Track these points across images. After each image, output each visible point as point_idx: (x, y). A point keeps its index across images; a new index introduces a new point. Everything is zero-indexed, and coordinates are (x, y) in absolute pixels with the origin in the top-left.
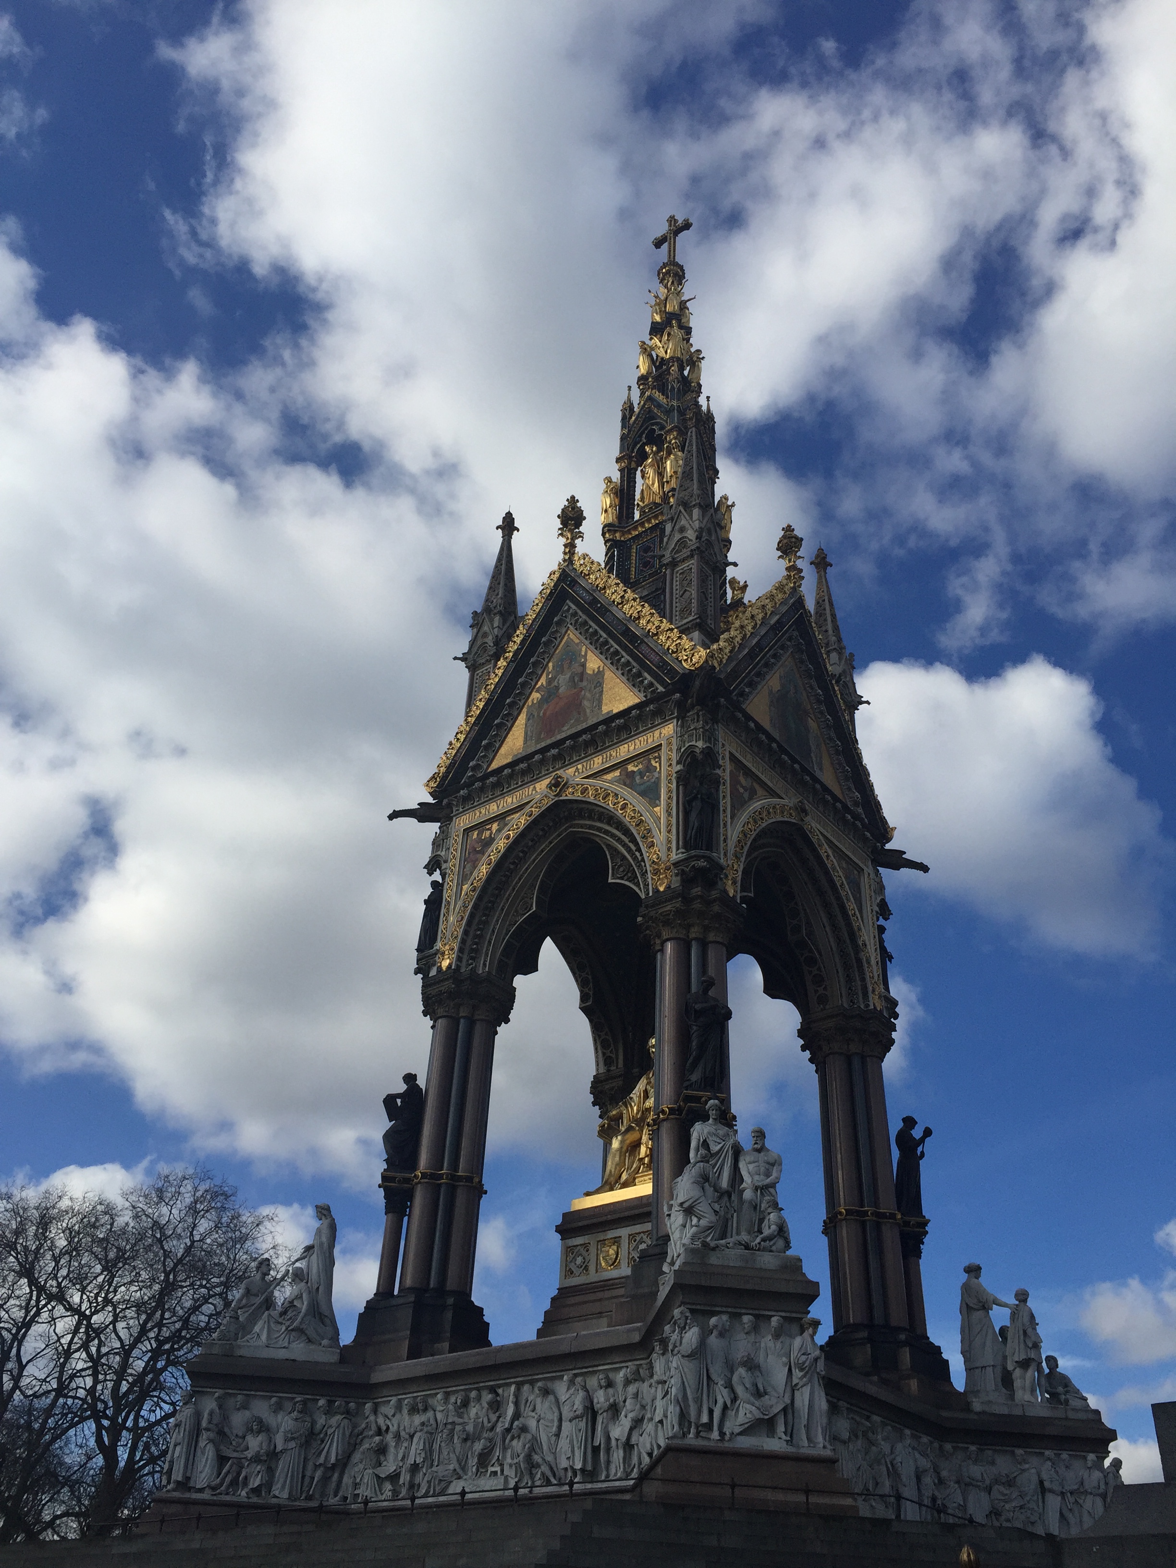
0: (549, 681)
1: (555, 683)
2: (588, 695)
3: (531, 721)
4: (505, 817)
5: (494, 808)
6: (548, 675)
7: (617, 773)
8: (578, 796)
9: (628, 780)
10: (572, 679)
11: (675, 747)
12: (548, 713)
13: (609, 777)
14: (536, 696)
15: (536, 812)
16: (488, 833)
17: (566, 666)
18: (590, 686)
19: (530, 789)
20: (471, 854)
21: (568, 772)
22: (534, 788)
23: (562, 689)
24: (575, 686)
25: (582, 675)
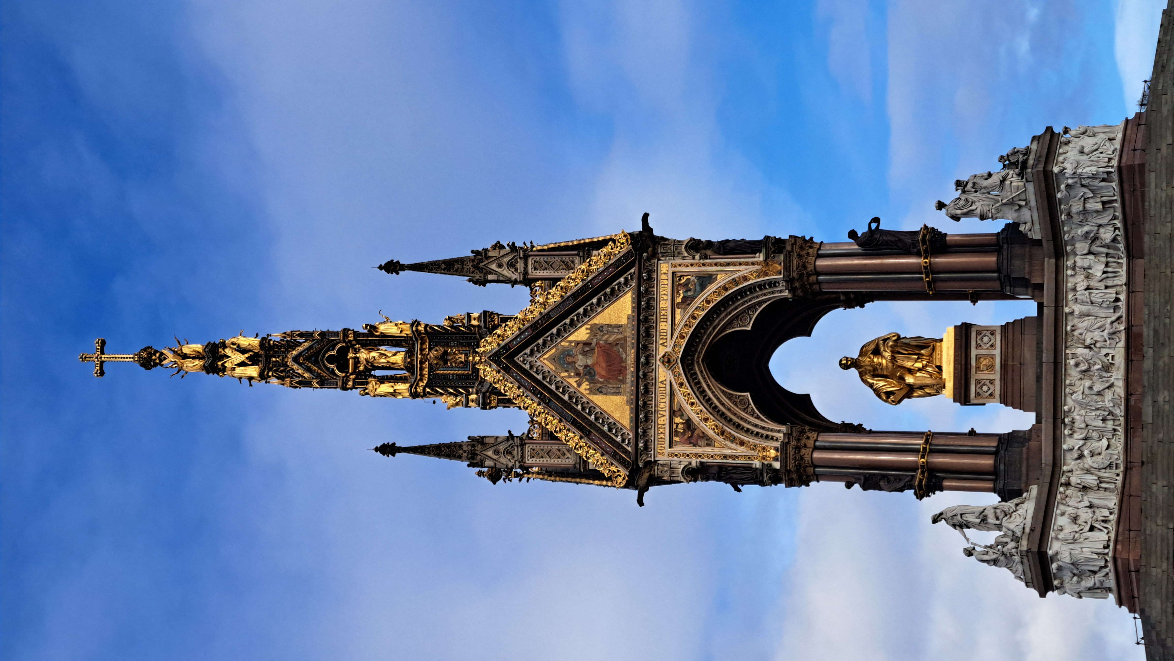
0: (578, 374)
2: (604, 338)
3: (604, 390)
4: (674, 411)
5: (663, 420)
6: (570, 377)
7: (678, 311)
8: (684, 342)
9: (687, 301)
10: (584, 353)
11: (681, 261)
13: (678, 317)
14: (583, 388)
15: (683, 378)
16: (680, 426)
17: (571, 360)
18: (599, 337)
19: (661, 385)
20: (692, 441)
21: (662, 351)
22: (662, 382)
23: (590, 362)
24: (593, 350)
25: (586, 344)
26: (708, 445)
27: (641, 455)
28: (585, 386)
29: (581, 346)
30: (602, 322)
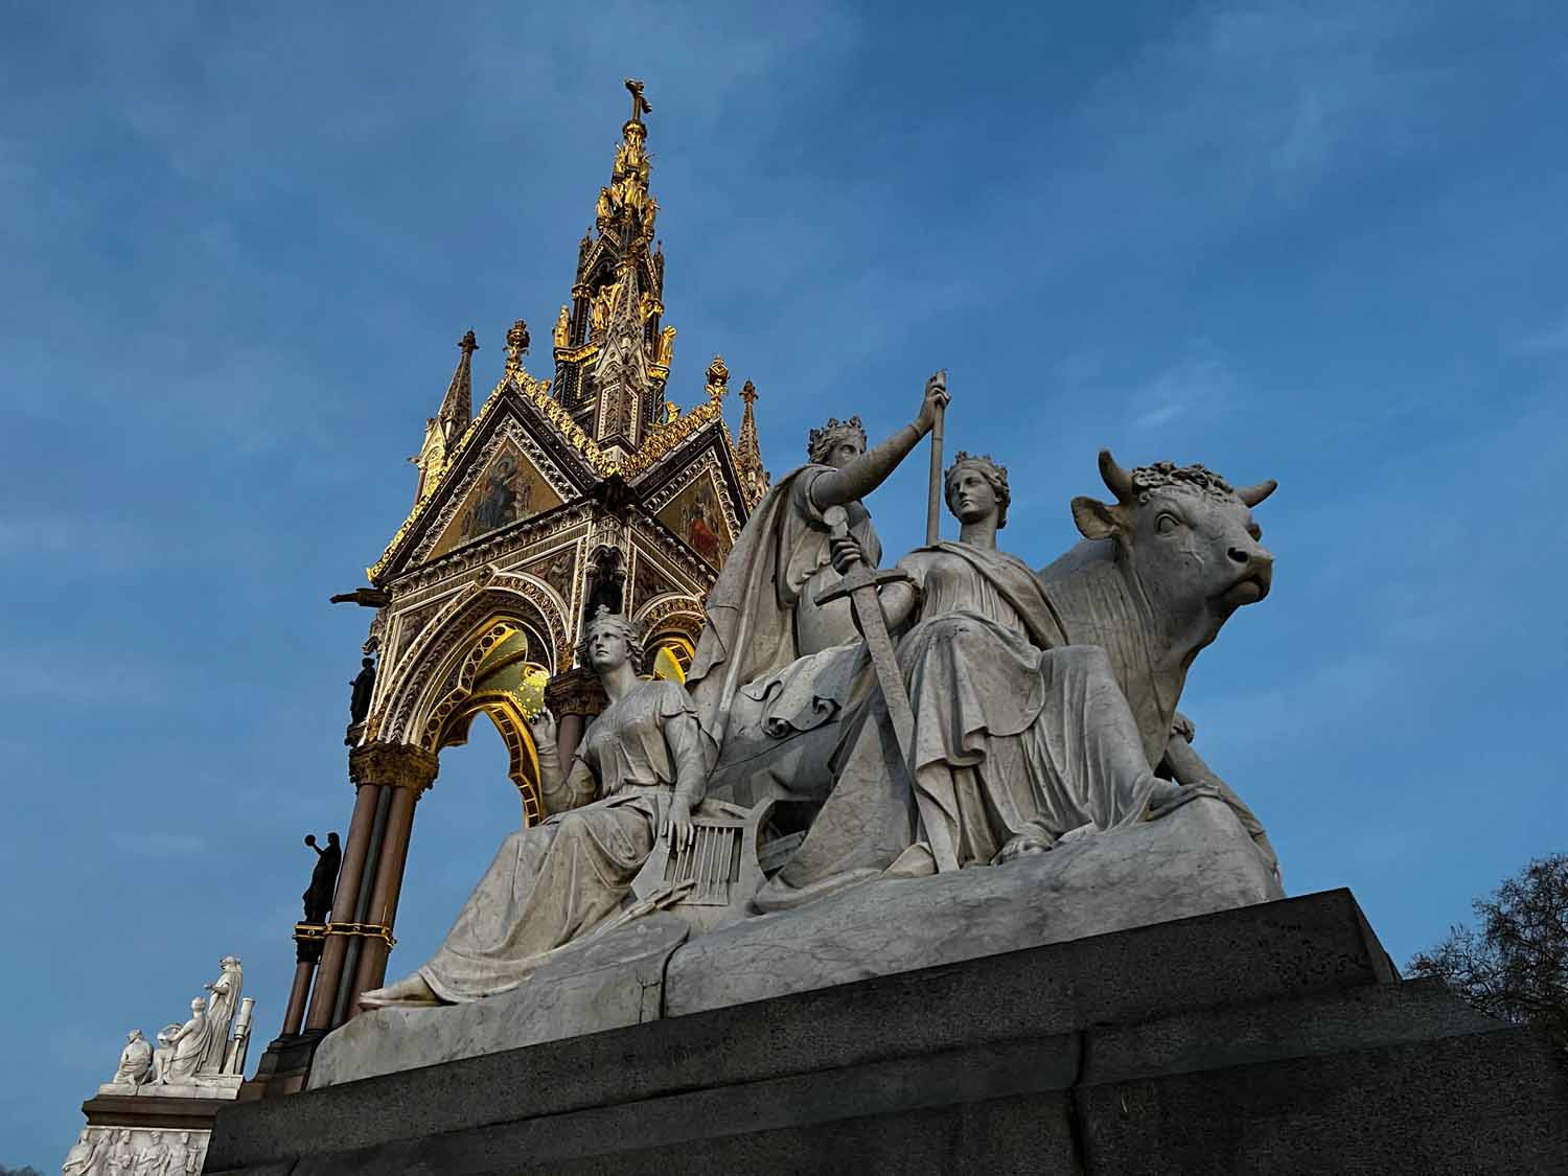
20: (640, 581)
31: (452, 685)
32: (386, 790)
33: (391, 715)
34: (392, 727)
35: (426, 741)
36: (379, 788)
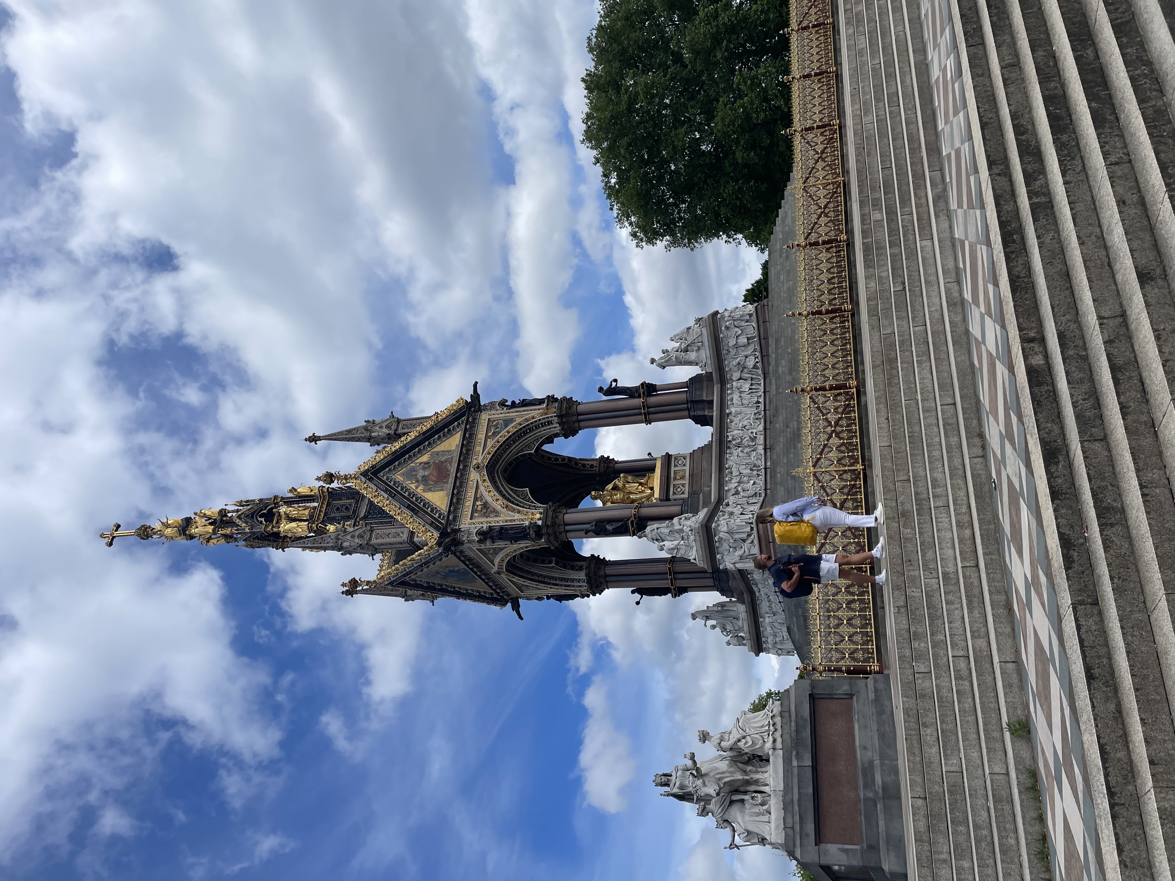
0: (417, 481)
1: (420, 478)
2: (439, 459)
3: (433, 489)
4: (477, 498)
5: (469, 504)
6: (412, 483)
7: (489, 440)
8: (489, 457)
9: (495, 434)
11: (494, 412)
12: (434, 479)
13: (488, 443)
14: (420, 490)
15: (486, 478)
16: (480, 507)
17: (415, 473)
18: (435, 458)
19: (470, 482)
20: (485, 515)
21: (475, 462)
22: (472, 481)
23: (426, 474)
24: (430, 466)
25: (426, 463)
26: (496, 516)
27: (450, 524)
28: (421, 487)
29: (423, 465)
30: (439, 450)
31: (552, 568)
32: (608, 579)
33: (574, 586)
34: (578, 584)
35: (580, 569)
36: (607, 582)
